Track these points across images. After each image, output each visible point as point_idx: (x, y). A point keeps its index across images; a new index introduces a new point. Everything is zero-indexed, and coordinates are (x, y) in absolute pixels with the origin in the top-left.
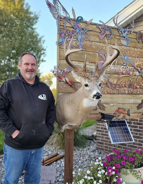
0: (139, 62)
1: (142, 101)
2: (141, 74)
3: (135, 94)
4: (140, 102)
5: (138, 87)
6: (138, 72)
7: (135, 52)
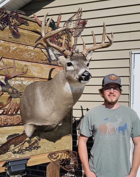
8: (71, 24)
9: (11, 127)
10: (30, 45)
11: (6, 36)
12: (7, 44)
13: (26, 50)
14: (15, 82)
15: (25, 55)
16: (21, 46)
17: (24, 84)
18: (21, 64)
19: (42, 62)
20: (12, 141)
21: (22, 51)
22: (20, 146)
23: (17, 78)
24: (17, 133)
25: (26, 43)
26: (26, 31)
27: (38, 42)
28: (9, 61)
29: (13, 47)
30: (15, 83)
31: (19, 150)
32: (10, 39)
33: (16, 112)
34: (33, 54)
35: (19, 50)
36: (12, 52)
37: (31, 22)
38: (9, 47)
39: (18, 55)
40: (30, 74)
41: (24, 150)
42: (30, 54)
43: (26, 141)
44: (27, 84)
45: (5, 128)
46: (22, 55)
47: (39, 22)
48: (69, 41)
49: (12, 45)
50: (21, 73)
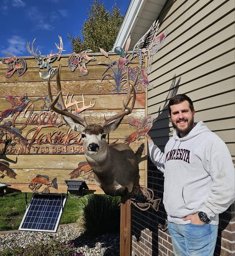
9: (82, 155)
12: (77, 83)
13: (94, 84)
14: (84, 115)
15: (93, 89)
16: (90, 82)
17: (92, 116)
18: (90, 98)
19: (109, 93)
20: (82, 167)
21: (91, 86)
23: (87, 112)
25: (95, 77)
26: (94, 66)
27: (105, 74)
28: (79, 97)
29: (83, 84)
32: (80, 78)
34: (101, 87)
35: (88, 85)
36: (82, 89)
38: (79, 85)
39: (87, 90)
40: (98, 106)
42: (98, 87)
44: (95, 116)
46: (90, 90)
47: (106, 54)
48: (141, 63)
49: (82, 82)
50: (89, 106)
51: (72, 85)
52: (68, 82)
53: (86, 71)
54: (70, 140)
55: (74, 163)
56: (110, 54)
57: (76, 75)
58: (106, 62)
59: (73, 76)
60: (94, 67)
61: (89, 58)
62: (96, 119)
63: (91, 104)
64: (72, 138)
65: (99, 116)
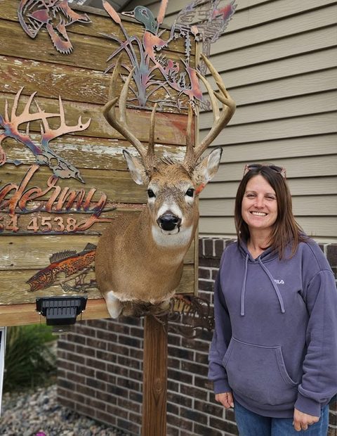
0: (31, 112)
1: (51, 259)
2: (42, 159)
3: (16, 234)
4: (44, 261)
5: (34, 206)
6: (27, 151)
7: (10, 71)
8: (193, 16)
9: (59, 238)
10: (95, 68)
11: (43, 52)
12: (45, 69)
13: (87, 79)
14: (64, 146)
15: (85, 90)
16: (76, 72)
17: (83, 150)
18: (78, 108)
20: (61, 264)
21: (78, 81)
22: (79, 276)
23: (69, 139)
24: (72, 249)
25: (87, 64)
26: (86, 38)
28: (50, 103)
29: (59, 73)
30: (64, 149)
31: (77, 285)
32: (52, 58)
33: (67, 209)
34: (103, 87)
35: (72, 79)
36: (56, 84)
37: (99, 19)
38: (49, 74)
39: (70, 90)
40: (97, 130)
41: (86, 284)
42: (96, 87)
43: (91, 267)
44: (91, 151)
45: (47, 237)
46: (77, 91)
47: (116, 16)
48: (188, 55)
49: (56, 69)
50: (76, 128)
51: (31, 72)
52: (18, 62)
53: (69, 45)
54: (28, 202)
55: (40, 255)
56: (124, 18)
57: (42, 49)
58: (115, 35)
59: (32, 48)
60: (86, 40)
61: (76, 17)
62: (93, 157)
63: (80, 124)
64: (33, 197)
65: (99, 152)
